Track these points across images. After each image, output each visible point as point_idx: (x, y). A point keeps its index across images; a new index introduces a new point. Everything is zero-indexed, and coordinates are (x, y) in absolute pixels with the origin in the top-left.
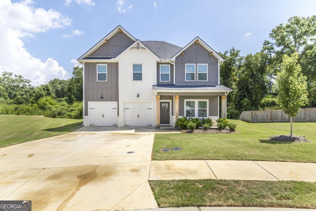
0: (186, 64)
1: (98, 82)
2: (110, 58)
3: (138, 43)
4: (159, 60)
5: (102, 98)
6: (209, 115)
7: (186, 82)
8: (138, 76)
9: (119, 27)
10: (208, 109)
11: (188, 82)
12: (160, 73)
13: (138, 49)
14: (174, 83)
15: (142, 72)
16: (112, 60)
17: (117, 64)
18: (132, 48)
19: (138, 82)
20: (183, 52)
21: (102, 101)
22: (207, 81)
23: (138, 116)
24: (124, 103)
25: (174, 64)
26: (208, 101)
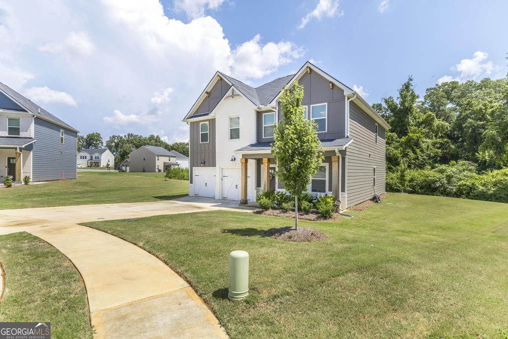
1: (201, 144)
2: (207, 114)
3: (233, 90)
5: (204, 163)
6: (329, 190)
8: (235, 134)
10: (327, 179)
12: (263, 126)
13: (233, 97)
15: (240, 127)
16: (209, 117)
17: (214, 120)
18: (227, 97)
19: (235, 142)
21: (205, 167)
22: (326, 131)
23: (237, 186)
24: (222, 169)
25: (276, 110)
26: (327, 165)
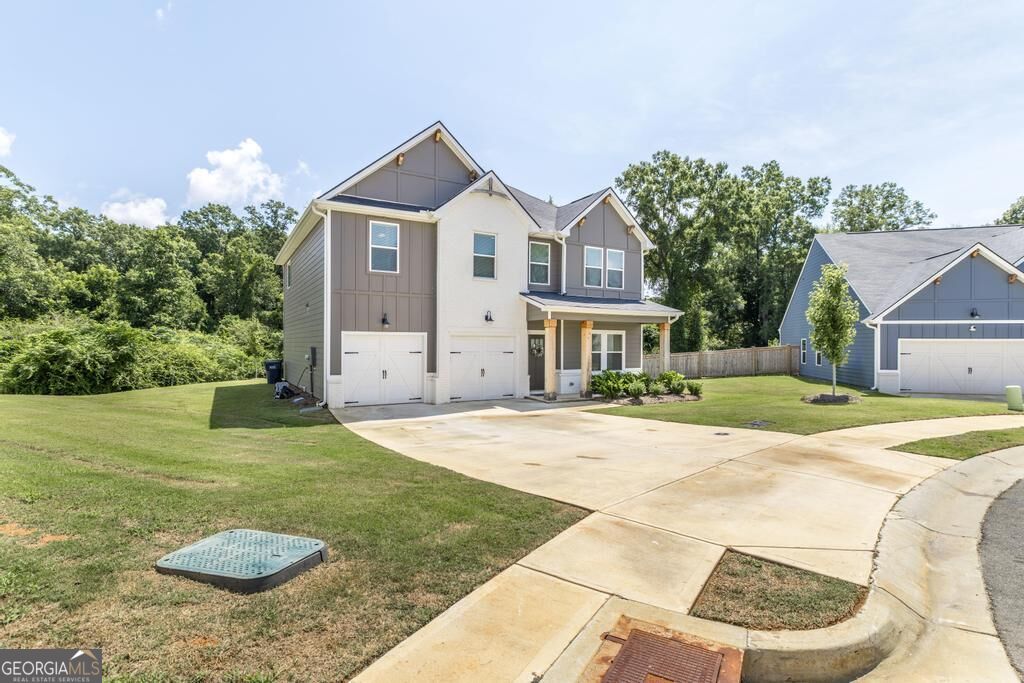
0: (586, 247)
1: (373, 274)
3: (490, 180)
4: (535, 230)
5: (384, 321)
6: (627, 367)
7: (586, 289)
8: (484, 267)
9: (439, 126)
10: (623, 352)
11: (590, 289)
13: (491, 195)
14: (564, 291)
15: (495, 257)
17: (434, 226)
18: (477, 190)
19: (484, 282)
20: (585, 218)
21: (384, 330)
22: (623, 288)
23: (483, 371)
25: (563, 242)
26: (623, 333)
